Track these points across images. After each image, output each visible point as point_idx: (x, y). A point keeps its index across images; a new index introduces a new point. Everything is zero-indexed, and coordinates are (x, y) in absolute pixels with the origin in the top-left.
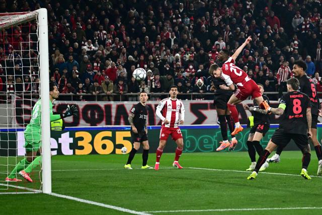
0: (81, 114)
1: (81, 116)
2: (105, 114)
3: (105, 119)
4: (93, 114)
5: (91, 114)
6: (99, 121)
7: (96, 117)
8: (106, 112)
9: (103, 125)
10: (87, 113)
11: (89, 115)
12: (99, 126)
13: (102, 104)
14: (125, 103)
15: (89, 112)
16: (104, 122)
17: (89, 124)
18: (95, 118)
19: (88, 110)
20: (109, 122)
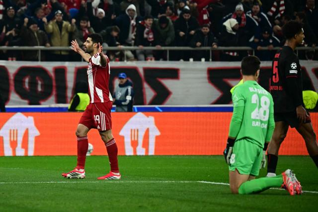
0: (12, 82)
1: (12, 88)
2: (54, 84)
3: (54, 93)
4: (33, 84)
5: (30, 83)
6: (45, 96)
7: (40, 89)
8: (57, 80)
9: (51, 103)
10: (23, 82)
11: (27, 86)
12: (44, 105)
13: (50, 66)
15: (27, 80)
16: (53, 98)
17: (26, 101)
18: (36, 90)
19: (25, 76)
20: (61, 99)
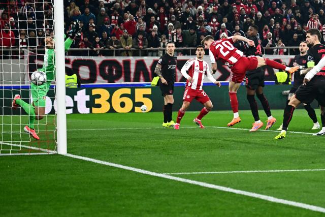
0: (98, 70)
1: (98, 73)
2: (123, 70)
3: (123, 76)
4: (111, 70)
5: (108, 70)
6: (118, 77)
7: (114, 73)
8: (124, 68)
9: (121, 82)
10: (105, 69)
11: (107, 71)
12: (117, 83)
13: (120, 59)
14: (145, 58)
15: (107, 68)
16: (122, 78)
17: (107, 81)
18: (113, 74)
19: (105, 66)
20: (127, 79)
